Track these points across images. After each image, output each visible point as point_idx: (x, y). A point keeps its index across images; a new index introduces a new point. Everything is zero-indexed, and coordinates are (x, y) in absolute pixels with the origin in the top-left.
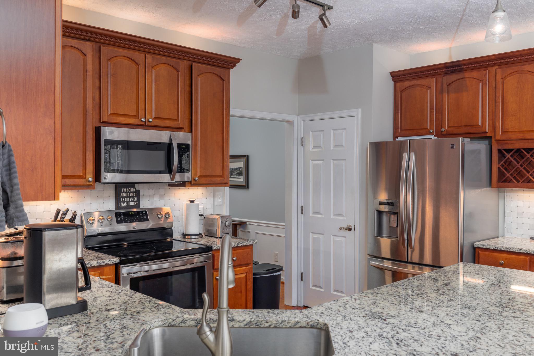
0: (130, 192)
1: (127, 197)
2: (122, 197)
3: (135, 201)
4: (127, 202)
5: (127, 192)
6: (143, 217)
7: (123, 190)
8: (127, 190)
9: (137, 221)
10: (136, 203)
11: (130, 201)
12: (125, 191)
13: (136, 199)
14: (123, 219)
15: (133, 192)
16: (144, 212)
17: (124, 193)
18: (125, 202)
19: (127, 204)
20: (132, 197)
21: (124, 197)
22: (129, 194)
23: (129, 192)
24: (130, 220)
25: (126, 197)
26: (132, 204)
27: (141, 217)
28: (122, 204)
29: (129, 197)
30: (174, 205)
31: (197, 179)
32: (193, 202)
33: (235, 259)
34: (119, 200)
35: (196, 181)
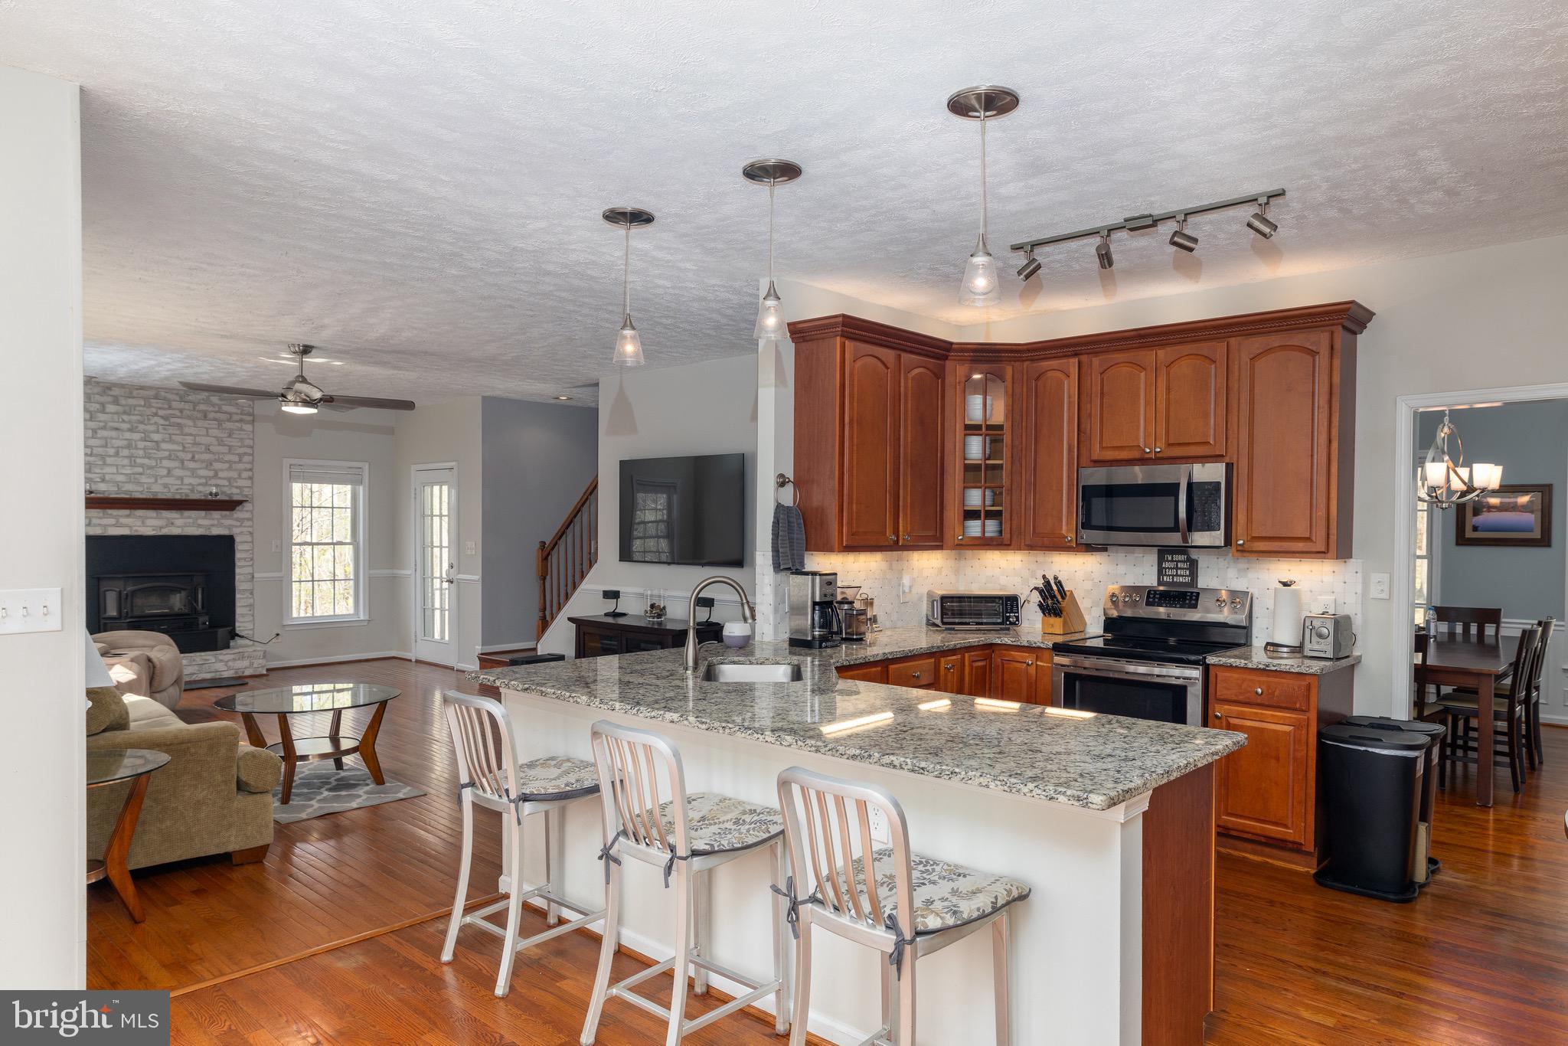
0: (1177, 562)
1: (1174, 568)
2: (1165, 568)
3: (1186, 576)
4: (1173, 576)
5: (1172, 561)
6: (1190, 601)
7: (1167, 558)
8: (1172, 558)
9: (1178, 606)
10: (1188, 579)
11: (1177, 575)
12: (1170, 558)
13: (1188, 573)
14: (1157, 600)
15: (1184, 562)
16: (1194, 594)
17: (1169, 561)
18: (1169, 575)
19: (1173, 579)
20: (1181, 569)
21: (1168, 568)
22: (1177, 564)
24: (1167, 604)
25: (1171, 568)
26: (1181, 579)
27: (1187, 602)
28: (1165, 578)
29: (1177, 568)
31: (1241, 542)
32: (1289, 586)
33: (1259, 690)
34: (1161, 572)
35: (1240, 545)
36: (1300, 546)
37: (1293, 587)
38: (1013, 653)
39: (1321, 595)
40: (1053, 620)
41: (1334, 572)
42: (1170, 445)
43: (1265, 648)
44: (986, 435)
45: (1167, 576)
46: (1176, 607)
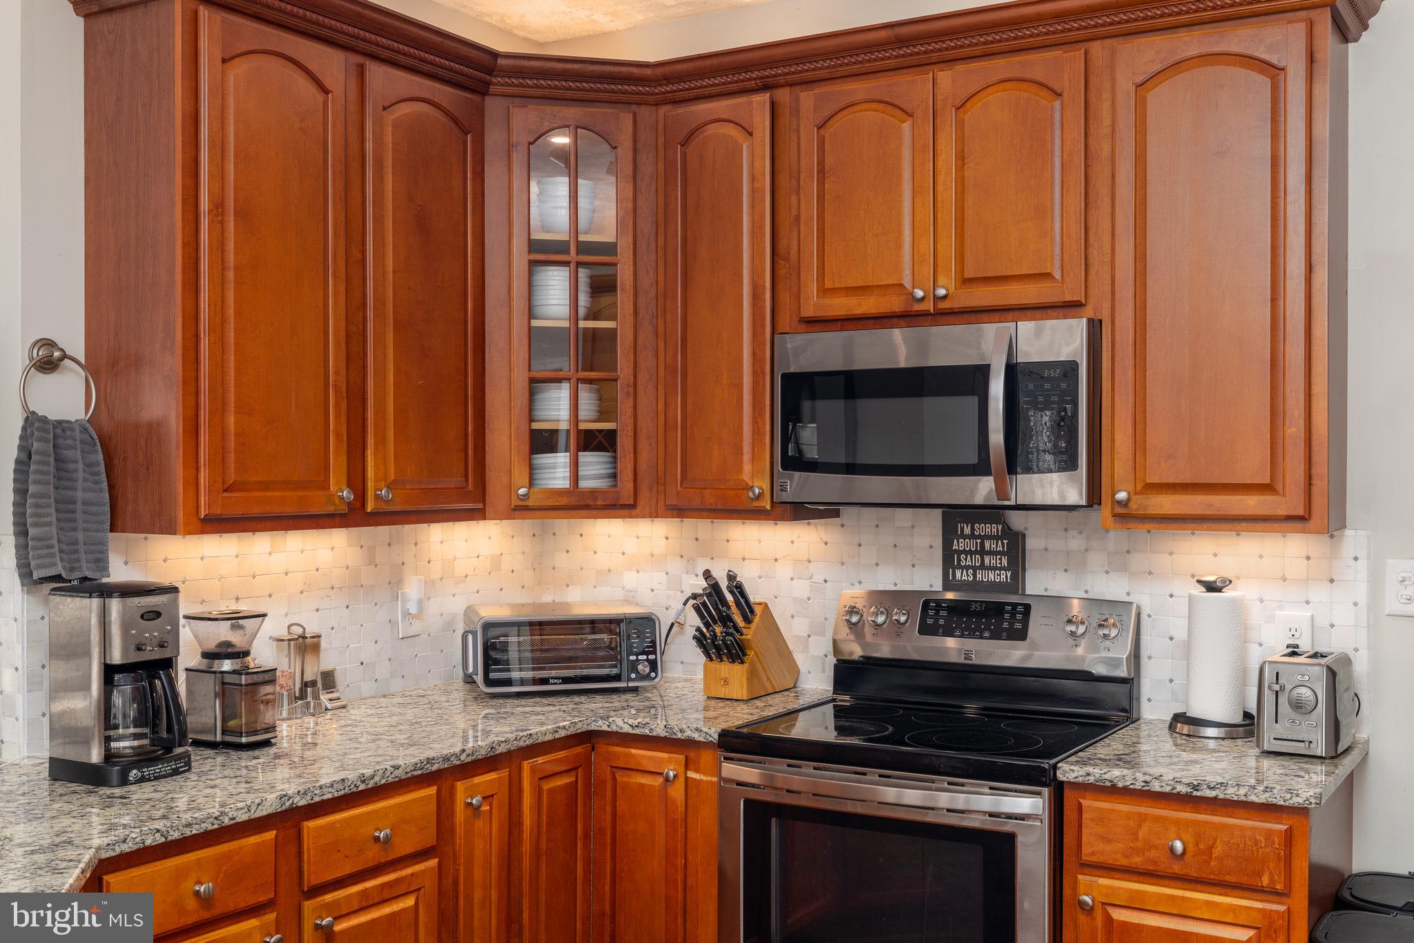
0: (983, 538)
1: (976, 552)
2: (959, 553)
3: (1000, 569)
4: (975, 568)
5: (972, 536)
6: (1011, 624)
7: (962, 529)
8: (973, 530)
9: (986, 635)
10: (1004, 576)
11: (983, 567)
12: (967, 531)
13: (1005, 562)
14: (942, 622)
15: (996, 539)
16: (1020, 608)
17: (965, 537)
18: (967, 568)
19: (975, 575)
20: (991, 553)
21: (964, 552)
22: (982, 545)
23: (979, 537)
24: (963, 630)
25: (971, 553)
26: (991, 576)
27: (1006, 625)
28: (958, 574)
29: (982, 552)
30: (1171, 596)
31: (1122, 495)
32: (1219, 590)
33: (1178, 845)
34: (949, 559)
35: (1119, 502)
36: (1250, 503)
37: (1228, 593)
38: (633, 751)
39: (1281, 608)
40: (726, 668)
41: (1308, 558)
42: (967, 282)
43: (1172, 727)
44: (579, 264)
45: (962, 568)
46: (981, 637)
